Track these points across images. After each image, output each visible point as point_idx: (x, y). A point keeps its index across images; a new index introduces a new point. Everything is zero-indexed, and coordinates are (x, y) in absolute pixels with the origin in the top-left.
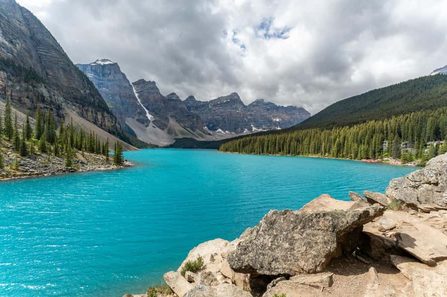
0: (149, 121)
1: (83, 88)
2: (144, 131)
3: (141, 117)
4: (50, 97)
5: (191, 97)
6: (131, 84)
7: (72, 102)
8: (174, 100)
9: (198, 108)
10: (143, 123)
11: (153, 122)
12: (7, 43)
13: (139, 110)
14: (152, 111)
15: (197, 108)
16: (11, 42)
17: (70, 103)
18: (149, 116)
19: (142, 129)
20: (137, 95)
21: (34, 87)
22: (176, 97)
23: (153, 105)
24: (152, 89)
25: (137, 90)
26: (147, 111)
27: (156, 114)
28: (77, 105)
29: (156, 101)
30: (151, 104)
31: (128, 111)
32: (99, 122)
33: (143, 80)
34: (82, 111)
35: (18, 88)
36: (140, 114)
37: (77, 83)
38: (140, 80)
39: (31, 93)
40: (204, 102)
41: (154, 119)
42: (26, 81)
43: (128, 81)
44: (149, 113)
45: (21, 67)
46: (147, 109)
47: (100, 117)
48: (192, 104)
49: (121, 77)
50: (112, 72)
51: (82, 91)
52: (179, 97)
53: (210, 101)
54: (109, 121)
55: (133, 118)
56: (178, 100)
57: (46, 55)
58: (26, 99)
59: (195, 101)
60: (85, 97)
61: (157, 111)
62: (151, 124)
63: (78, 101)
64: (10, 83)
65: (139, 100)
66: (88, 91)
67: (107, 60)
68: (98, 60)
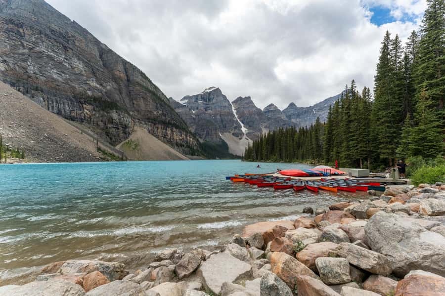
0: (243, 134)
1: (156, 110)
2: (237, 143)
3: (237, 131)
4: (120, 119)
5: (292, 105)
6: (231, 103)
7: (145, 122)
8: (272, 111)
9: (300, 116)
10: (238, 136)
11: (246, 134)
12: (98, 86)
13: (235, 125)
14: (247, 124)
15: (298, 116)
16: (101, 85)
17: (144, 123)
18: (244, 130)
19: (235, 142)
20: (235, 112)
21: (107, 113)
22: (274, 108)
23: (247, 119)
24: (247, 104)
25: (235, 107)
26: (242, 125)
27: (250, 126)
28: (149, 124)
29: (251, 115)
30: (246, 118)
31: (226, 127)
32: (168, 136)
33: (240, 97)
34: (154, 128)
35: (97, 115)
36: (235, 128)
37: (151, 106)
38: (238, 98)
39: (105, 118)
40: (307, 108)
41: (247, 132)
42: (103, 110)
43: (229, 101)
44: (244, 127)
45: (106, 100)
46: (243, 123)
47: (169, 132)
48: (292, 112)
49: (222, 99)
50: (215, 96)
51: (155, 113)
52: (277, 107)
53: (315, 105)
54: (177, 135)
55: (229, 132)
56: (276, 110)
57: (133, 90)
58: (100, 122)
59: (296, 108)
60: (158, 117)
61: (251, 124)
62: (245, 137)
63: (150, 121)
64: (94, 113)
65: (236, 116)
66: (160, 112)
67: (213, 87)
68: (206, 89)
